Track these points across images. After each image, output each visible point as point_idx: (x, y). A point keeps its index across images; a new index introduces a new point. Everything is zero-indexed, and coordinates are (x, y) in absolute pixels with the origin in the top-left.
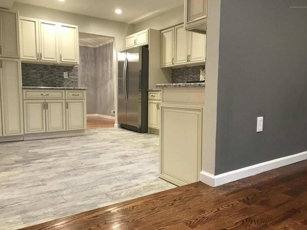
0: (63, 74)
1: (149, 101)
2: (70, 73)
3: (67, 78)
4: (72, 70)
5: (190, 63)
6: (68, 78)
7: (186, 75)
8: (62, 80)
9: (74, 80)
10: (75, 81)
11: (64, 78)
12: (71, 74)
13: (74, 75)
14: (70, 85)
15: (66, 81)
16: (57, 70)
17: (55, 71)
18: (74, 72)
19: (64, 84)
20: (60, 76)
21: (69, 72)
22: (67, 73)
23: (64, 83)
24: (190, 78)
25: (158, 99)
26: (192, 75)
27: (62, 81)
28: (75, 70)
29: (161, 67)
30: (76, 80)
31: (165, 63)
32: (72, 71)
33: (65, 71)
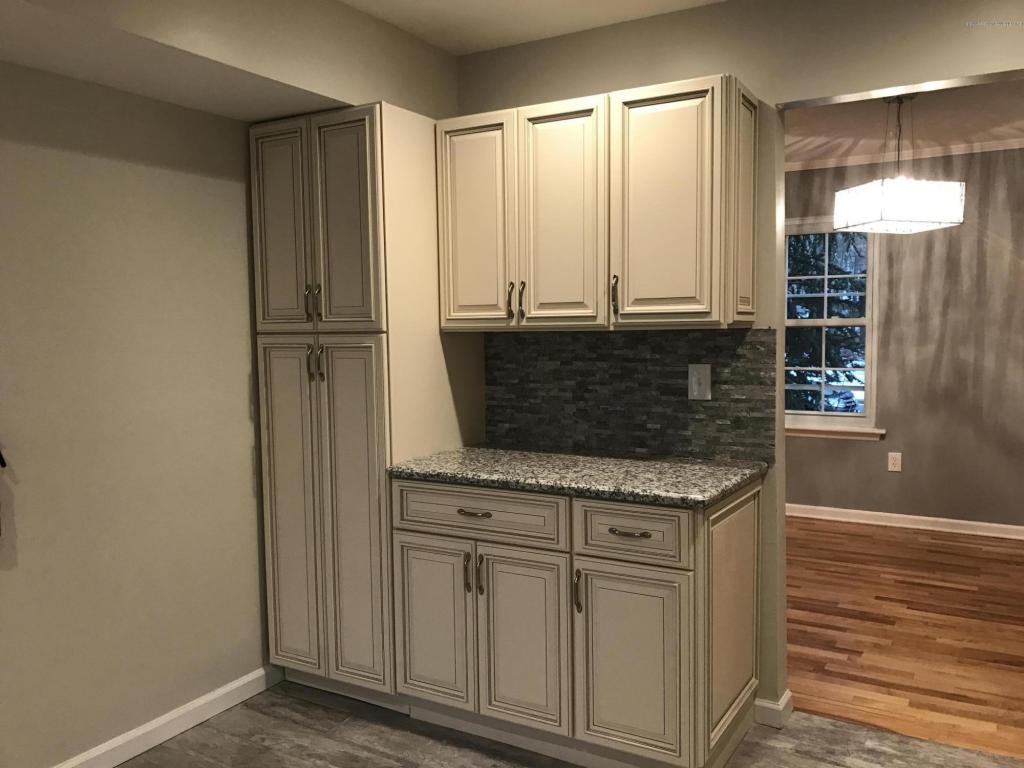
0: (685, 375)
3: (709, 398)
4: (740, 351)
6: (712, 400)
9: (752, 410)
10: (753, 414)
11: (692, 396)
12: (733, 373)
13: (750, 381)
15: (702, 416)
16: (657, 356)
17: (645, 360)
18: (749, 361)
19: (689, 433)
20: (666, 390)
22: (708, 367)
23: (692, 428)
27: (680, 415)
30: (760, 410)
33: (698, 360)
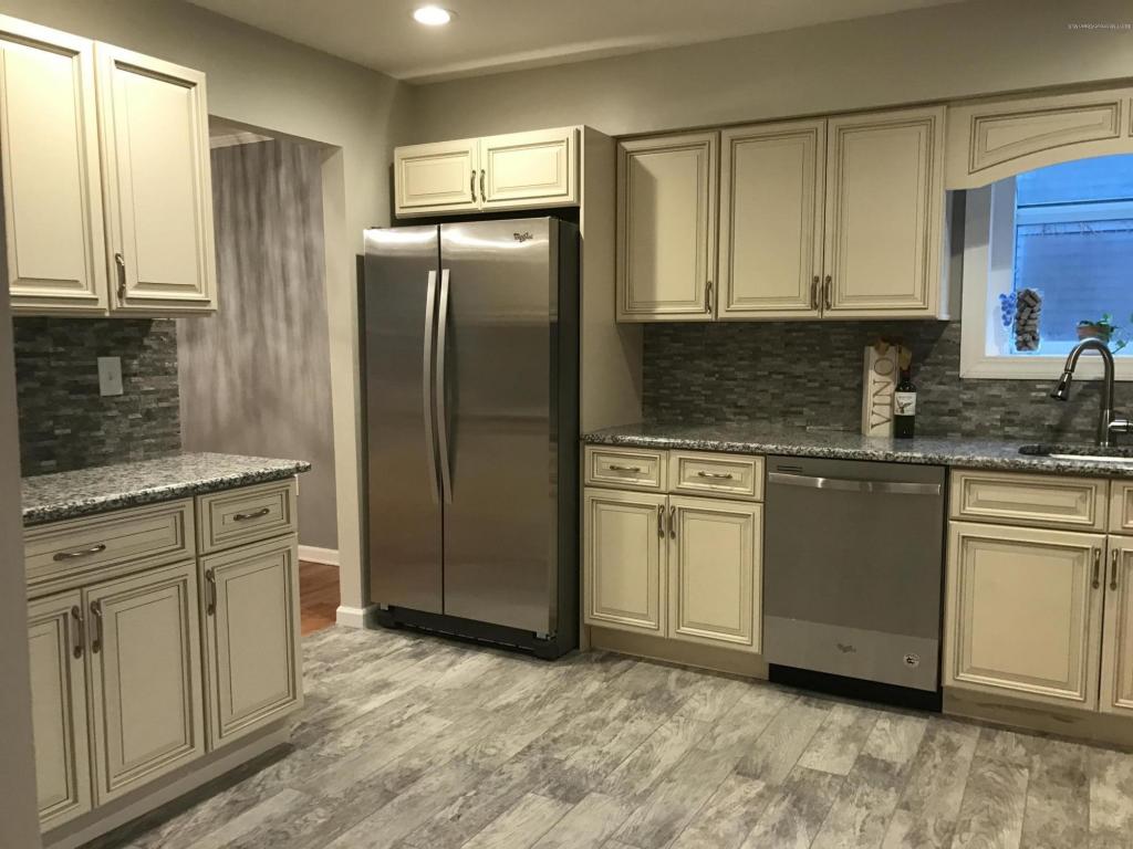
0: (95, 370)
1: (588, 494)
2: (134, 357)
3: (121, 392)
4: (146, 342)
5: (828, 314)
6: (126, 394)
7: (741, 359)
8: (86, 410)
9: (160, 400)
10: (161, 405)
11: (103, 392)
12: (141, 365)
13: (156, 373)
14: (138, 432)
15: (114, 413)
16: (60, 349)
17: (47, 354)
18: (155, 352)
19: (102, 433)
20: (77, 388)
21: (129, 352)
22: (118, 359)
23: (104, 427)
24: (770, 373)
25: (663, 489)
26: (779, 361)
27: (92, 414)
28: (158, 336)
29: (621, 318)
30: (166, 400)
31: (654, 304)
32: (146, 348)
33: (106, 353)
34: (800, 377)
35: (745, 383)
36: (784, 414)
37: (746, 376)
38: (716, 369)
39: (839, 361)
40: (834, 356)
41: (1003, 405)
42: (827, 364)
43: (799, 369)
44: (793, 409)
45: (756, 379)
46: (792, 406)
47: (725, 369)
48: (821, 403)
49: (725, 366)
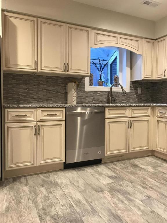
34: (51, 90)
35: (36, 92)
36: (47, 100)
37: (36, 90)
38: (27, 88)
39: (60, 87)
40: (59, 85)
41: (93, 97)
42: (57, 87)
43: (50, 88)
44: (49, 99)
45: (39, 91)
46: (49, 98)
47: (30, 88)
48: (56, 97)
49: (30, 87)
